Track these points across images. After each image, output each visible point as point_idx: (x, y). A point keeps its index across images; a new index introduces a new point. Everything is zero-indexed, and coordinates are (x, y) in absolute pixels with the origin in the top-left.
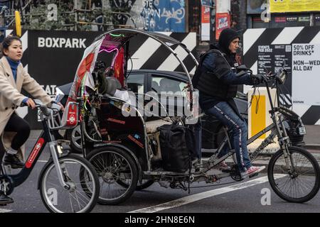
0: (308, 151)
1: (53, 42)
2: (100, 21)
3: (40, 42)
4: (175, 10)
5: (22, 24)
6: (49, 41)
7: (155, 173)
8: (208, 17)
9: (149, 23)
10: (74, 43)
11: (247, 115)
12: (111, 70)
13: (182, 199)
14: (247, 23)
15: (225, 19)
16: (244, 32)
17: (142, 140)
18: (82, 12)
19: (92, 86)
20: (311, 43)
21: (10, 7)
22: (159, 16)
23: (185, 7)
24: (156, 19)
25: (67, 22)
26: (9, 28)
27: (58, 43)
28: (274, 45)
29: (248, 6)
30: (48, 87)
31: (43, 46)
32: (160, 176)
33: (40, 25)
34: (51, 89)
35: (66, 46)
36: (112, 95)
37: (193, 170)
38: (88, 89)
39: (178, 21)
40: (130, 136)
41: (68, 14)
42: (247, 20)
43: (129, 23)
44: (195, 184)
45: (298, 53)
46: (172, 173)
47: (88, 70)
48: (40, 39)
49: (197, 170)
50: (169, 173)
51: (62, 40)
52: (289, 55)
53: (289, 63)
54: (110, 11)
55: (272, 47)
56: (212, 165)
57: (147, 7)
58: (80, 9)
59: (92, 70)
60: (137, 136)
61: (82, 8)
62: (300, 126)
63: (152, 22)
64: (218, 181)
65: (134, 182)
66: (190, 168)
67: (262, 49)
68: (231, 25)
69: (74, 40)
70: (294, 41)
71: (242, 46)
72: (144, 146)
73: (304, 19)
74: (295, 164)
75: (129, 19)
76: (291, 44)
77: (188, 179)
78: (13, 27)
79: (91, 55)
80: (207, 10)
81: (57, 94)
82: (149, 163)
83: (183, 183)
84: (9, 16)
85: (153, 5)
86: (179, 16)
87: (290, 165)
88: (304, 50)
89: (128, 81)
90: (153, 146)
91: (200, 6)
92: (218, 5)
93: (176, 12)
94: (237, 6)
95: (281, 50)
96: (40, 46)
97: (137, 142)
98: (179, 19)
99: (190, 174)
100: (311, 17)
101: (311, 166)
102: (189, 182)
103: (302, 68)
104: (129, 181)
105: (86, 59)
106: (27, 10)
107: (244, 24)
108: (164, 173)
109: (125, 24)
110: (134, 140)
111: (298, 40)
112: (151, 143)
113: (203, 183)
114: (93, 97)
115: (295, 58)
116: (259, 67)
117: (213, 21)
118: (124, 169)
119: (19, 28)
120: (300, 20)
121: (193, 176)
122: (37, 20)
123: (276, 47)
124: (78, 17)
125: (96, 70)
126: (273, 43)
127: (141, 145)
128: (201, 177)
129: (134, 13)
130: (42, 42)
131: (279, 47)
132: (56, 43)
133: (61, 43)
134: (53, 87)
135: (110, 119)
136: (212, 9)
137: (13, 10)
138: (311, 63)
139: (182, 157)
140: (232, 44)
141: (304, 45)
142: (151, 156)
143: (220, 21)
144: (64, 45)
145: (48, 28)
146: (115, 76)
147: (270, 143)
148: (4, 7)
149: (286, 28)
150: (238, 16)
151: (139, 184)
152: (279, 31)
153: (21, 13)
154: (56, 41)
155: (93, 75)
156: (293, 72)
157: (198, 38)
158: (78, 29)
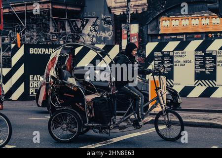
0: (176, 112)
1: (38, 51)
2: (64, 38)
3: (31, 51)
4: (107, 32)
5: (21, 40)
6: (36, 50)
7: (91, 125)
8: (126, 36)
9: (92, 40)
10: (50, 51)
11: (148, 91)
12: (65, 66)
13: (112, 140)
14: (148, 39)
15: (136, 37)
16: (146, 44)
17: (83, 106)
18: (54, 33)
19: (55, 76)
20: (184, 51)
21: (14, 31)
22: (98, 35)
23: (113, 30)
24: (96, 37)
25: (46, 39)
26: (13, 43)
27: (41, 51)
28: (163, 52)
29: (149, 30)
30: (35, 76)
31: (33, 53)
32: (93, 126)
33: (31, 41)
34: (37, 77)
35: (46, 53)
36: (66, 81)
37: (112, 123)
38: (53, 77)
39: (108, 38)
40: (76, 104)
41: (47, 35)
42: (148, 37)
43: (81, 40)
44: (113, 131)
45: (177, 56)
46: (100, 125)
47: (53, 66)
48: (31, 49)
49: (114, 123)
50: (98, 124)
51: (43, 50)
52: (172, 57)
53: (172, 62)
54: (70, 33)
55: (163, 53)
56: (123, 120)
57: (91, 31)
58: (53, 32)
59: (55, 66)
60: (80, 104)
61: (55, 31)
62: (179, 98)
63: (94, 39)
64: (126, 129)
65: (79, 130)
66: (111, 122)
67: (156, 54)
68: (139, 40)
69: (50, 49)
70: (175, 50)
71: (145, 52)
72: (85, 109)
73: (181, 37)
74: (170, 119)
75: (81, 37)
76: (173, 51)
77: (109, 128)
78: (16, 42)
79: (55, 58)
80: (125, 32)
81: (41, 80)
82: (87, 119)
83: (106, 130)
84: (13, 36)
85: (95, 29)
86: (110, 36)
87: (167, 119)
88: (181, 54)
89: (74, 73)
90: (89, 109)
91: (121, 30)
92: (131, 29)
93: (108, 33)
94: (142, 29)
95: (167, 55)
96: (31, 53)
97: (80, 107)
98: (110, 37)
99: (110, 125)
100: (185, 36)
101: (178, 120)
102: (110, 130)
103: (179, 65)
104: (76, 129)
105: (52, 60)
106: (24, 33)
107: (146, 40)
108: (96, 125)
109: (79, 40)
110: (79, 106)
111: (177, 49)
112: (88, 108)
113: (118, 130)
114: (56, 82)
115: (175, 59)
116: (155, 64)
117: (129, 38)
118: (73, 122)
119: (19, 43)
120: (178, 37)
121: (112, 126)
122: (29, 39)
123: (165, 53)
124: (52, 36)
125: (57, 66)
126: (163, 51)
127: (83, 109)
128: (117, 126)
129: (84, 34)
130: (32, 51)
131: (166, 53)
132: (40, 51)
133: (43, 51)
134: (38, 76)
135: (65, 94)
136: (128, 32)
137: (15, 33)
138: (184, 62)
139: (106, 116)
140: (133, 51)
141: (180, 52)
142: (89, 115)
143: (132, 38)
144: (44, 52)
145: (35, 43)
146: (67, 70)
147: (156, 107)
148: (11, 31)
149: (170, 42)
150: (143, 36)
151: (81, 131)
152: (166, 43)
153: (20, 35)
154: (40, 50)
155: (56, 69)
156: (174, 67)
157: (120, 48)
158: (52, 43)
